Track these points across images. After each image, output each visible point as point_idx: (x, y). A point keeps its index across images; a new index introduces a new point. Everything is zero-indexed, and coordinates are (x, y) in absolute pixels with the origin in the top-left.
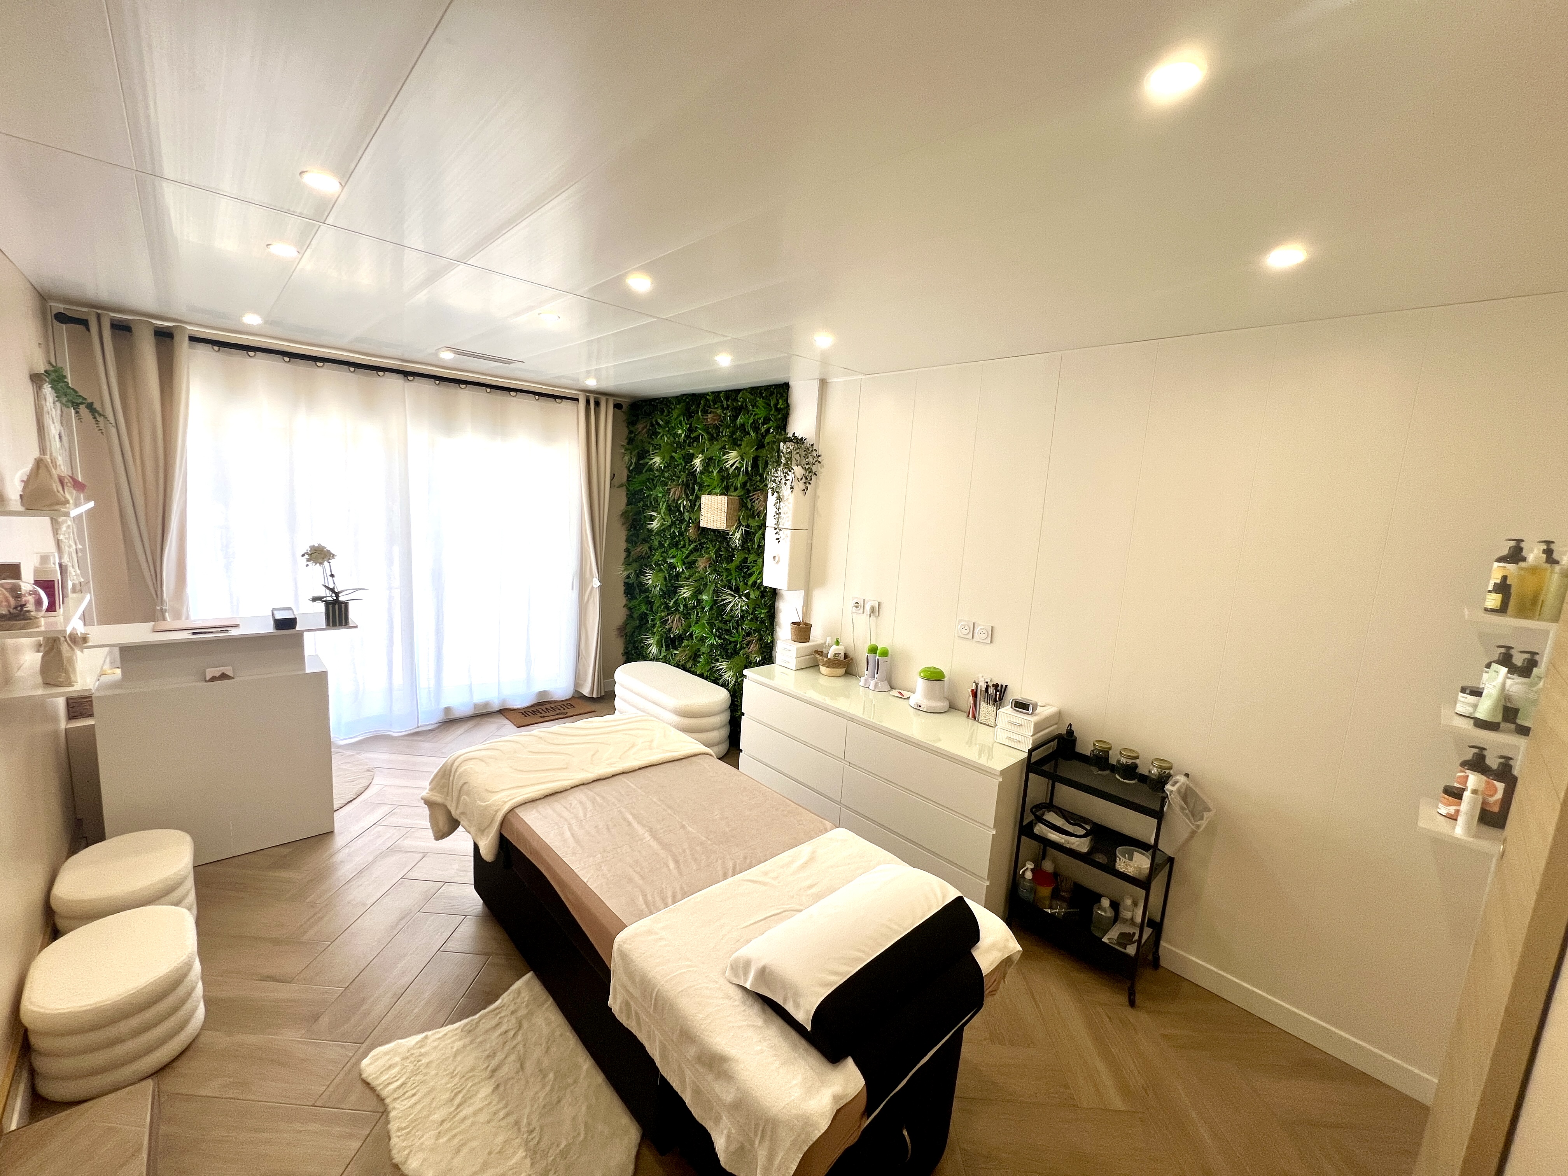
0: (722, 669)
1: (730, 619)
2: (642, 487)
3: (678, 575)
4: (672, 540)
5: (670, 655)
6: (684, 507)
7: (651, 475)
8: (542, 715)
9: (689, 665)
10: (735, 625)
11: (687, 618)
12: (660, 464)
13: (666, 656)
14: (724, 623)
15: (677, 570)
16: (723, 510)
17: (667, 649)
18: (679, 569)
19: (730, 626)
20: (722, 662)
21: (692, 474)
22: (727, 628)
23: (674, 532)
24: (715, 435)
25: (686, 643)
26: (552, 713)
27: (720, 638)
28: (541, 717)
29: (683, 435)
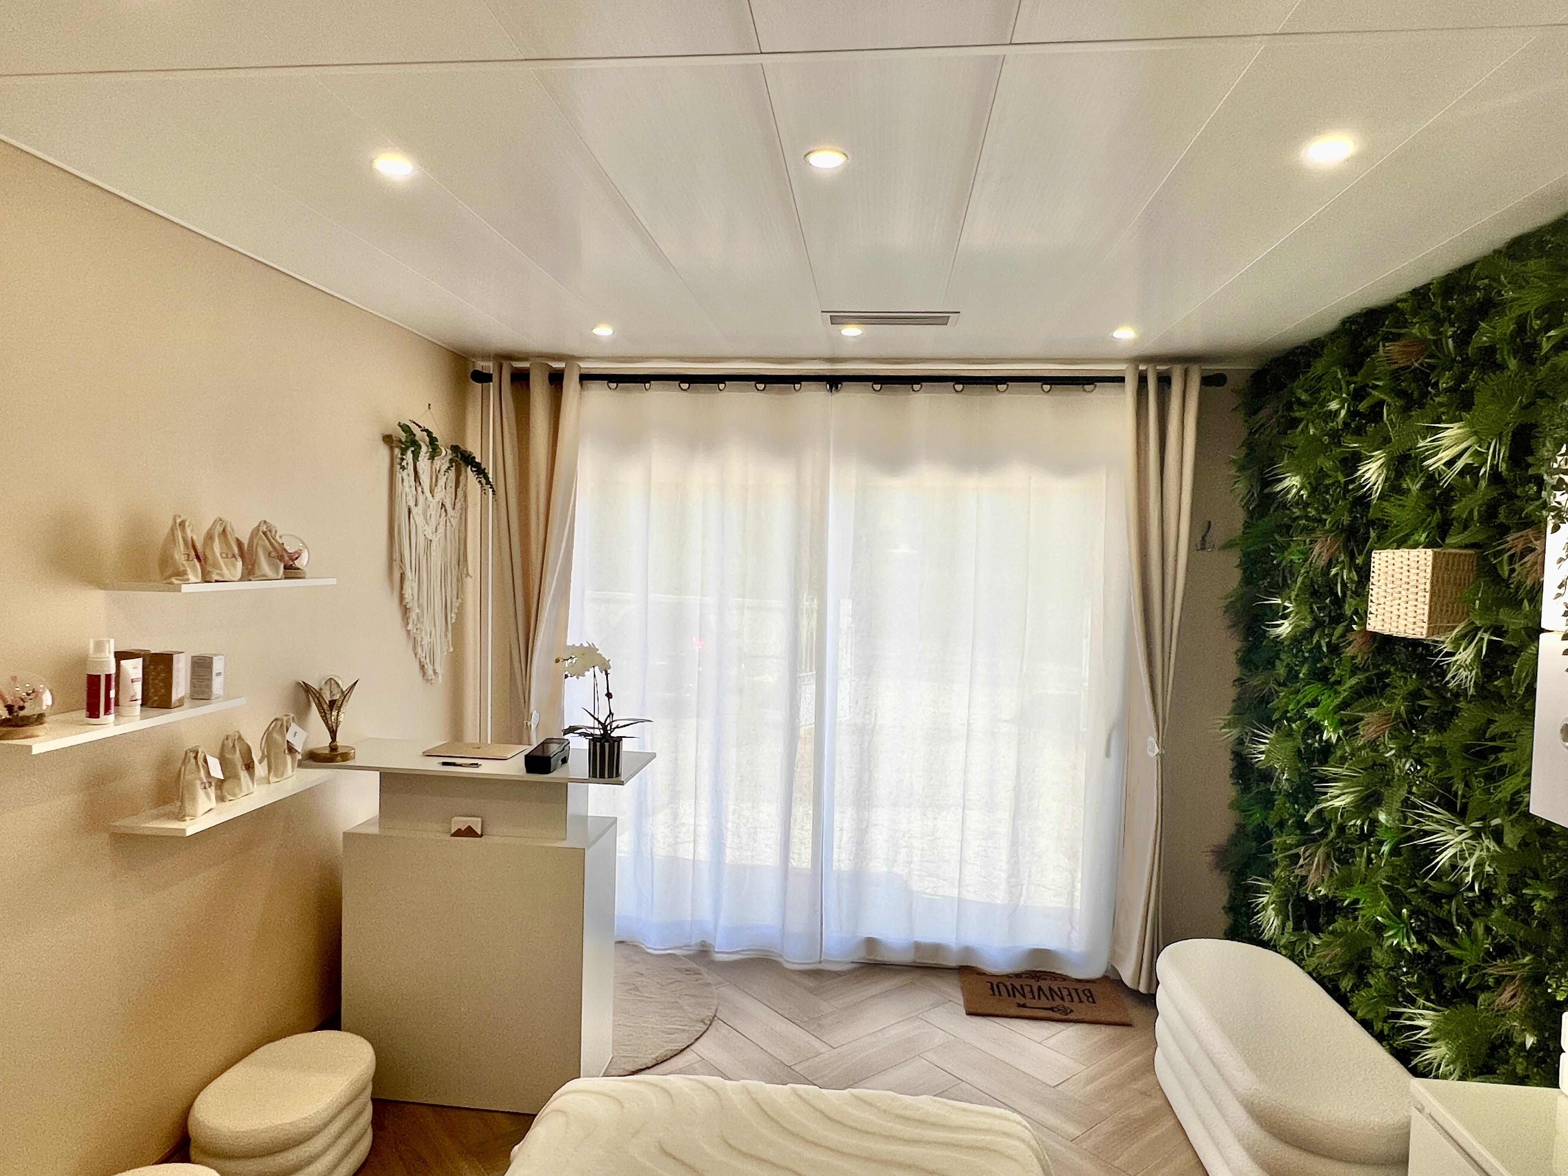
0: (1423, 1028)
1: (1448, 889)
2: (1265, 546)
3: (1327, 750)
4: (1315, 662)
5: (1304, 945)
6: (1344, 585)
7: (1287, 515)
8: (1022, 1001)
9: (1345, 984)
10: (1465, 910)
11: (1347, 862)
12: (1299, 491)
13: (1294, 943)
14: (1430, 898)
15: (1325, 737)
16: (1422, 587)
17: (1297, 928)
18: (1330, 735)
19: (1449, 911)
20: (1425, 1008)
21: (1362, 501)
22: (1443, 914)
23: (1319, 646)
24: (1416, 395)
25: (1339, 924)
26: (1044, 1002)
27: (1421, 939)
28: (1019, 1005)
29: (1343, 413)
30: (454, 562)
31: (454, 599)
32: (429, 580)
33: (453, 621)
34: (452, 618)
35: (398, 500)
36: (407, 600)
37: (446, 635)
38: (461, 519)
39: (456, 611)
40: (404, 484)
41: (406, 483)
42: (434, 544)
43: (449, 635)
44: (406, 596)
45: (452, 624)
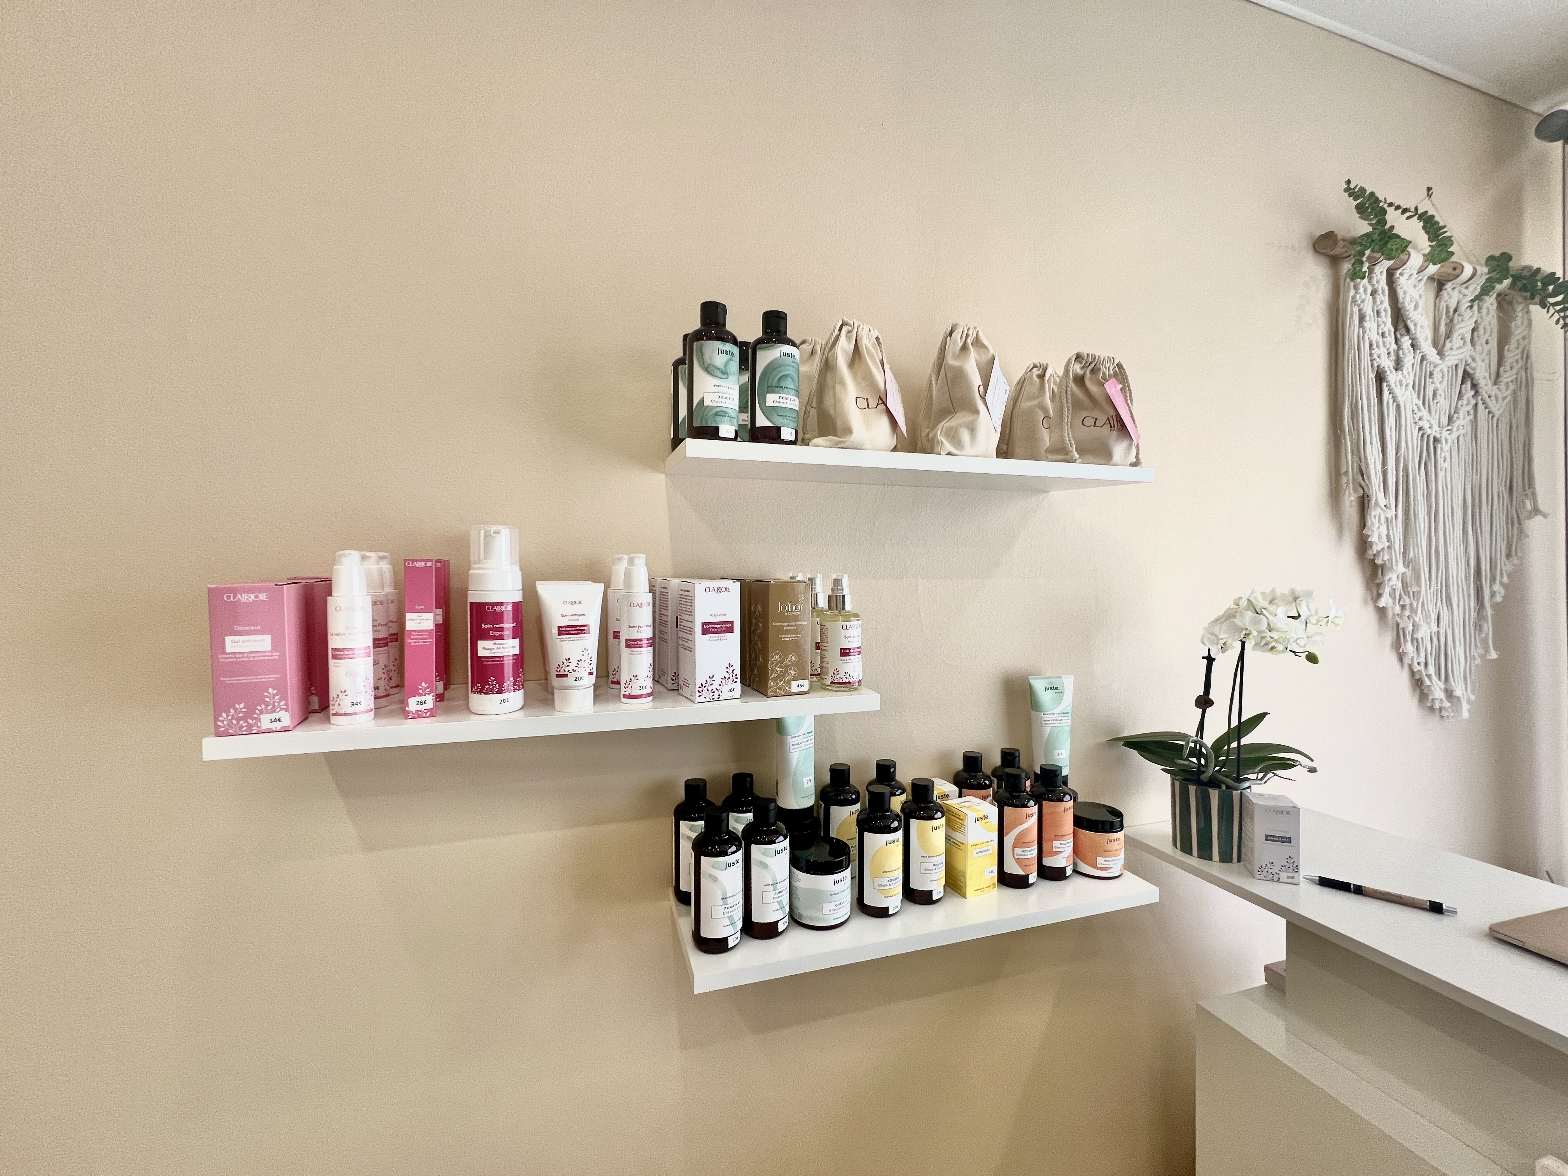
30: (1498, 486)
31: (1501, 558)
32: (1433, 513)
33: (1499, 599)
34: (1493, 594)
35: (1350, 354)
36: (1376, 548)
37: (1478, 627)
38: (1515, 402)
39: (1505, 580)
40: (1367, 324)
41: (1370, 324)
42: (1444, 449)
43: (1488, 627)
44: (1374, 538)
45: (1495, 606)
